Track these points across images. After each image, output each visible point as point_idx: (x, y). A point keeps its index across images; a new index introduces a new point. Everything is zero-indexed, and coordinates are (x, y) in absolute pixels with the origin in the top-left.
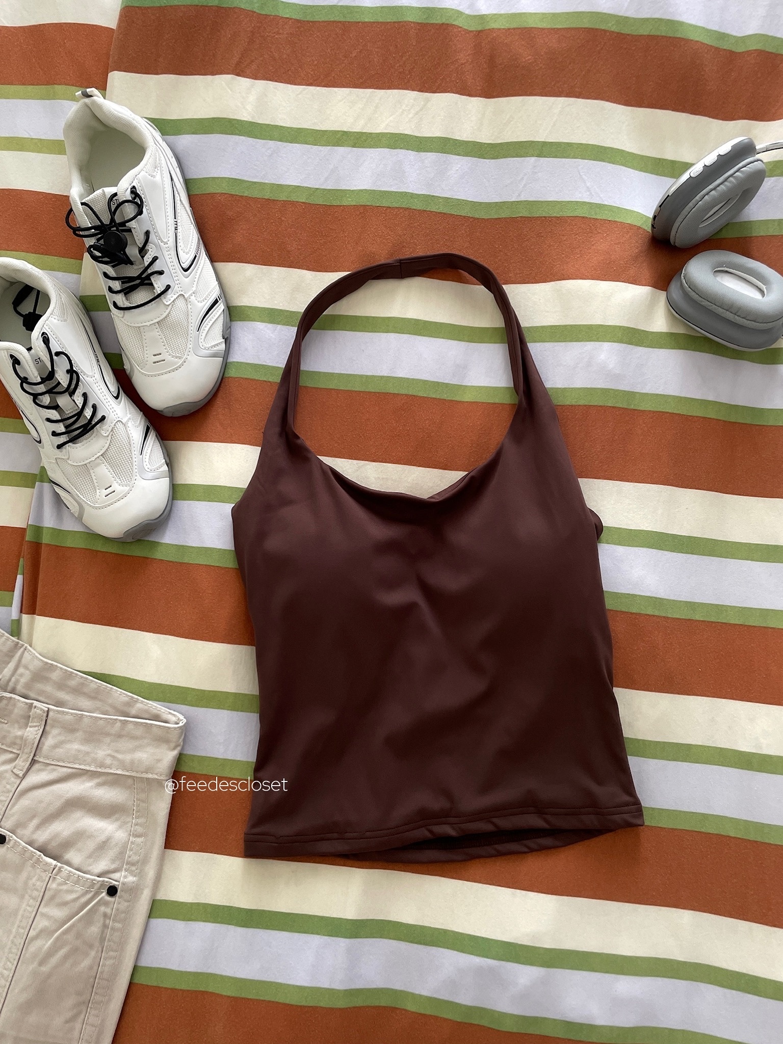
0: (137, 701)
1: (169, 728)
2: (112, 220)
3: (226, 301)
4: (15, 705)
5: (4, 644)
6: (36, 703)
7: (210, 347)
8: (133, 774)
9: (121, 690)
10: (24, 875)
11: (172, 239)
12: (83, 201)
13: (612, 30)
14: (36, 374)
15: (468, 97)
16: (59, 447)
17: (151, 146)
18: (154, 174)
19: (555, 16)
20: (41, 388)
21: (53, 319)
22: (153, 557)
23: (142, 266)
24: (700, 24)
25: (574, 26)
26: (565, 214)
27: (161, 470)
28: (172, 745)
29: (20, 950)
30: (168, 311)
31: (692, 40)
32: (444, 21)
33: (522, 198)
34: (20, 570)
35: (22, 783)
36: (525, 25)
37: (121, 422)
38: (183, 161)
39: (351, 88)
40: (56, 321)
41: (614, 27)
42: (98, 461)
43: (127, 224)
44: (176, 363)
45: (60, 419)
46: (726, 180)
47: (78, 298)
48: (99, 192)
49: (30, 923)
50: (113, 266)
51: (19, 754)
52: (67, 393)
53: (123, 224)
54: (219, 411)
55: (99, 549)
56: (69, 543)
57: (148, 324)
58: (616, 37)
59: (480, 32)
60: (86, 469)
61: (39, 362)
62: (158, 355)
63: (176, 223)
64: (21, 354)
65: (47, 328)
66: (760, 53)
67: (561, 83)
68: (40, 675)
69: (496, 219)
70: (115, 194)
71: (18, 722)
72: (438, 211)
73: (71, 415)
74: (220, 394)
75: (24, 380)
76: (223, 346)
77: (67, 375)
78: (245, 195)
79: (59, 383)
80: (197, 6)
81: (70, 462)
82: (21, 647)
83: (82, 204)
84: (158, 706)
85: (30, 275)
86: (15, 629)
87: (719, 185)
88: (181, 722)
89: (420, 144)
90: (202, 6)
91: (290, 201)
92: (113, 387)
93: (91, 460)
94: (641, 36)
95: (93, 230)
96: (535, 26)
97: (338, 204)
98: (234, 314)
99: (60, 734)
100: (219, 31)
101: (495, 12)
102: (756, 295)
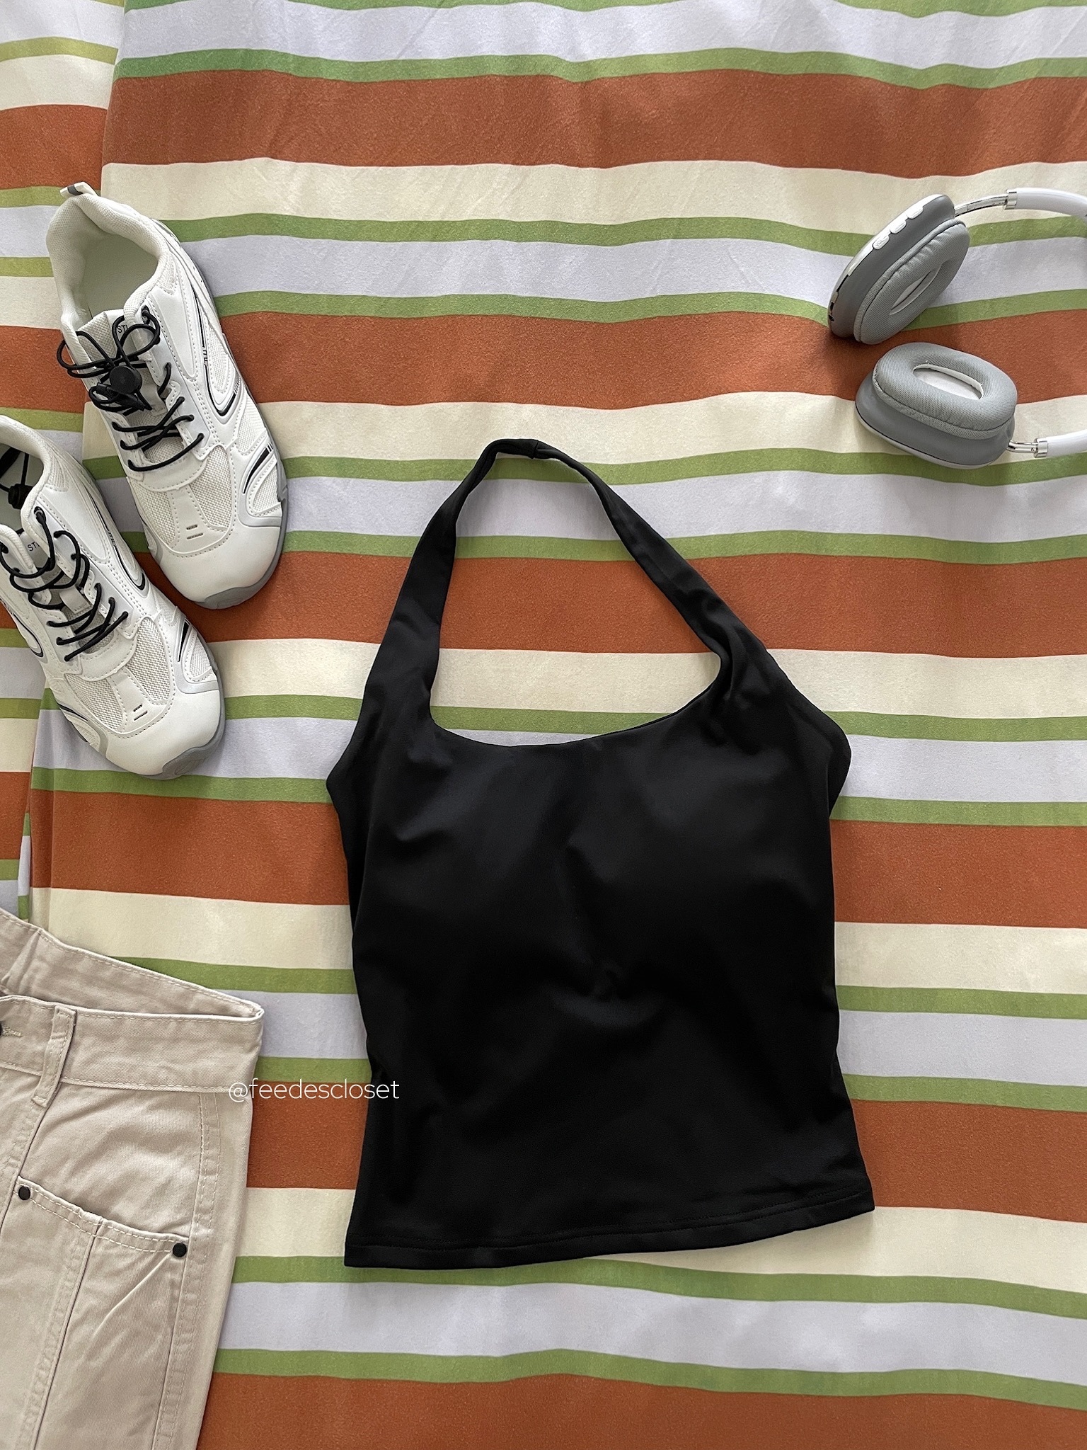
0: (195, 991)
1: (242, 1023)
2: (120, 352)
3: (279, 452)
4: (30, 1011)
5: (9, 930)
6: (58, 1006)
7: (262, 513)
8: (198, 1090)
9: (173, 978)
10: (59, 1239)
11: (201, 374)
12: (79, 330)
13: (758, 70)
14: (30, 563)
15: (577, 168)
16: (68, 658)
17: (165, 254)
18: (172, 289)
19: (681, 56)
20: (39, 582)
21: (48, 489)
22: (204, 797)
23: (164, 411)
24: (870, 57)
25: (706, 68)
26: (715, 310)
27: (207, 680)
28: (248, 1046)
29: (61, 1341)
30: (202, 469)
31: (861, 77)
32: (539, 71)
33: (659, 293)
34: (25, 830)
35: (47, 1114)
36: (644, 71)
37: (150, 619)
38: (207, 273)
39: (424, 165)
40: (52, 491)
41: (760, 66)
42: (122, 673)
43: (139, 356)
44: (218, 538)
45: (67, 621)
46: (919, 250)
47: (81, 462)
48: (99, 318)
49: (71, 1303)
50: (125, 414)
51: (40, 1077)
52: (74, 586)
53: (134, 357)
54: (279, 597)
55: (131, 792)
56: (89, 789)
57: (176, 487)
58: (762, 79)
59: (587, 83)
60: (106, 685)
61: (34, 547)
62: (193, 527)
63: (205, 352)
64: (8, 538)
65: (40, 500)
66: (950, 87)
67: (696, 142)
68: (62, 967)
69: (627, 322)
70: (122, 318)
71: (35, 1033)
72: (550, 317)
73: (80, 615)
74: (280, 573)
75: (14, 573)
76: (279, 511)
77: (72, 561)
78: (295, 312)
79: (62, 573)
80: (214, 71)
81: (84, 678)
82: (34, 932)
83: (78, 333)
84: (225, 995)
85: (13, 434)
86: (24, 909)
87: (911, 258)
88: (257, 1014)
89: (520, 232)
90: (220, 71)
91: (355, 316)
92: (136, 574)
93: (111, 673)
94: (794, 75)
95: (95, 368)
96: (657, 71)
97: (419, 315)
98: (290, 469)
99: (94, 1045)
100: (245, 102)
101: (604, 57)
102: (972, 396)
